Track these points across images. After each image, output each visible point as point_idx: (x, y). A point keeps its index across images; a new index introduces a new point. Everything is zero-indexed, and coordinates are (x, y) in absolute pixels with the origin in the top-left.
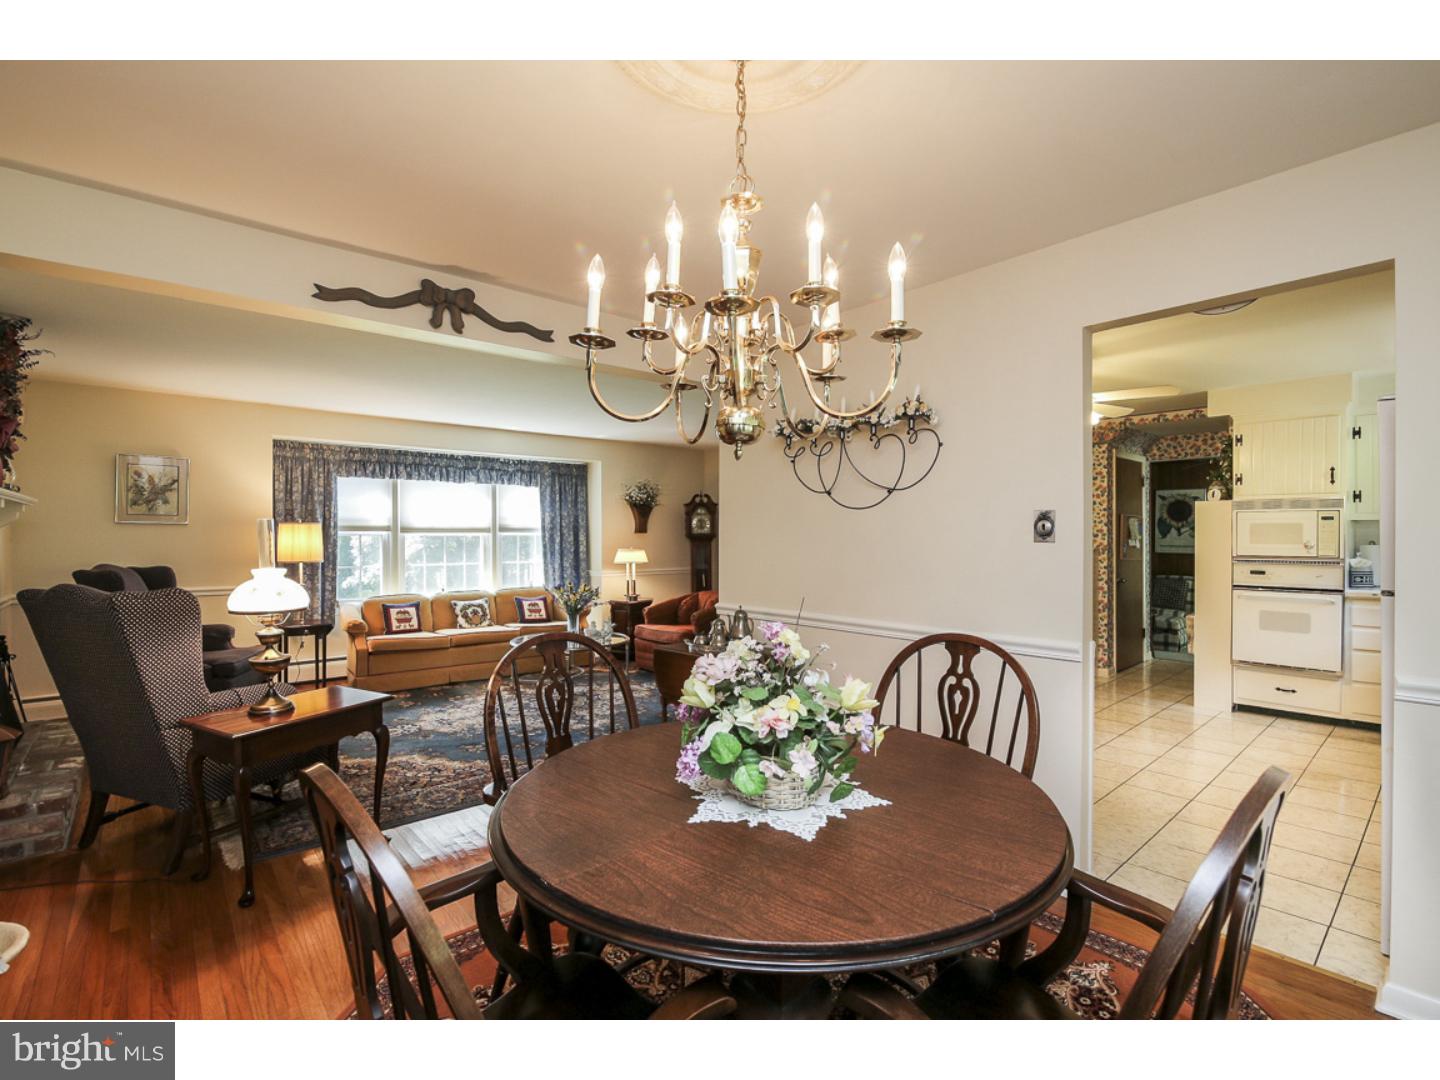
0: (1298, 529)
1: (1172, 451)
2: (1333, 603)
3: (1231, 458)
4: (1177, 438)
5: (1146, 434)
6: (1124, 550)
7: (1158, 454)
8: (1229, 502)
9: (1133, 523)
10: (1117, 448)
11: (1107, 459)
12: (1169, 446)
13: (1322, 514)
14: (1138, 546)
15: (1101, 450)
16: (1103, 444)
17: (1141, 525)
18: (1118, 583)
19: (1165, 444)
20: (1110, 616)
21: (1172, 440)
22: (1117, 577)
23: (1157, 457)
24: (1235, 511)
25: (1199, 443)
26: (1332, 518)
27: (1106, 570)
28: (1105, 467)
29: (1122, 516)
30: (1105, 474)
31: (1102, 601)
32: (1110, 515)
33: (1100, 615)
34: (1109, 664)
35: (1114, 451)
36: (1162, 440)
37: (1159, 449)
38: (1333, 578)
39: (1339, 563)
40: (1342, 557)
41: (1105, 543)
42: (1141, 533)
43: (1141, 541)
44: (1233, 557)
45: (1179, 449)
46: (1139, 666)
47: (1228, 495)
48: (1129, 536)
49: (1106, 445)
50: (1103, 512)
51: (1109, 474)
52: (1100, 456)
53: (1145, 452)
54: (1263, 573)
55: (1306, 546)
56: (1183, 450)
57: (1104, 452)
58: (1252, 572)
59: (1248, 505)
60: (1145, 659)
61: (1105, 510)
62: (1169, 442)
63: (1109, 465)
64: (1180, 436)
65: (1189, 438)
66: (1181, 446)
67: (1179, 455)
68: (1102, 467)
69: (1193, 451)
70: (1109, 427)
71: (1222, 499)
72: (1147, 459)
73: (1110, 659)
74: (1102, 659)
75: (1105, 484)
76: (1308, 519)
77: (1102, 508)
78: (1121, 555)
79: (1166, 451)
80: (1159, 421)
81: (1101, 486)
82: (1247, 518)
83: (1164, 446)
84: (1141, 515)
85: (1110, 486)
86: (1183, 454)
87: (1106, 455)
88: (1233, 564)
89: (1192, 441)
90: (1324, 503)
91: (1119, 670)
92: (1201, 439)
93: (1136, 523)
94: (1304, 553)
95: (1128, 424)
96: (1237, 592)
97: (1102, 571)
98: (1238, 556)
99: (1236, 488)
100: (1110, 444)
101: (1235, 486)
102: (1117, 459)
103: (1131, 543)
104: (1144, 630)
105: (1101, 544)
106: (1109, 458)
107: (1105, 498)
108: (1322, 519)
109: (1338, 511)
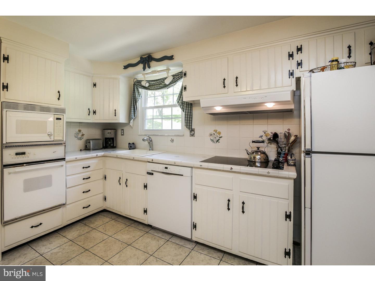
13: (56, 116)
24: (5, 110)
40: (65, 140)
54: (24, 153)
55: (49, 135)
58: (17, 154)
59: (14, 106)
90: (57, 110)
94: (48, 139)
96: (7, 170)
98: (8, 144)
108: (56, 119)
109: (63, 115)
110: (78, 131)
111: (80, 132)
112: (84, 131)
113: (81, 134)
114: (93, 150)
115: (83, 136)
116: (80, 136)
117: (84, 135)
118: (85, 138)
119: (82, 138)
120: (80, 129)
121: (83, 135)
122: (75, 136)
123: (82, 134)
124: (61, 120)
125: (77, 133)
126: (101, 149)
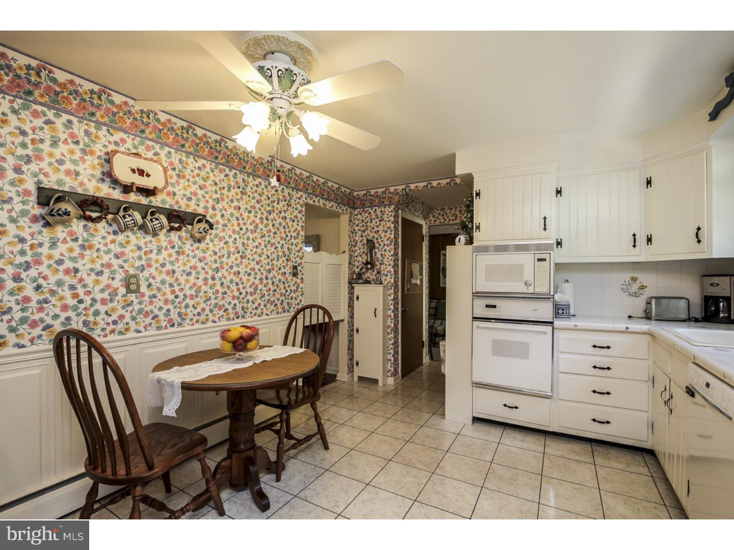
0: (520, 268)
1: (441, 217)
2: (545, 333)
3: (473, 211)
4: (444, 209)
5: (423, 203)
6: (407, 286)
7: (433, 219)
8: (471, 246)
9: (415, 267)
10: (403, 210)
11: (394, 217)
12: (439, 214)
13: (538, 256)
14: (419, 283)
15: (390, 210)
16: (391, 205)
17: (421, 269)
18: (403, 312)
19: (437, 213)
20: (396, 337)
21: (441, 210)
22: (402, 307)
23: (432, 222)
24: (475, 254)
25: (457, 213)
26: (545, 259)
27: (392, 302)
28: (392, 223)
29: (406, 261)
30: (392, 228)
31: (390, 326)
32: (396, 260)
33: (389, 337)
34: (395, 374)
35: (400, 211)
36: (435, 210)
37: (433, 216)
38: (545, 311)
39: (549, 298)
40: (552, 293)
41: (392, 281)
42: (421, 274)
43: (421, 280)
44: (473, 293)
45: (445, 216)
46: (418, 369)
47: (470, 241)
48: (411, 276)
49: (393, 206)
50: (390, 258)
51: (396, 228)
52: (390, 214)
53: (425, 218)
54: (494, 307)
55: (526, 284)
56: (447, 217)
57: (392, 211)
58: (487, 306)
59: (484, 249)
60: (424, 363)
61: (392, 255)
62: (439, 211)
63: (396, 222)
64: (445, 208)
65: (451, 209)
66: (447, 214)
67: (445, 220)
68: (390, 222)
69: (453, 218)
70: (395, 192)
71: (466, 244)
72: (427, 224)
73: (395, 369)
74: (390, 370)
75: (392, 236)
76: (527, 260)
77: (390, 254)
78: (406, 289)
79: (438, 218)
80: (427, 188)
81: (389, 238)
82: (485, 260)
83: (436, 215)
84: (422, 261)
85: (396, 238)
86: (448, 220)
87: (393, 214)
88: (473, 299)
89: (453, 211)
90: (539, 247)
91: (403, 376)
92: (458, 210)
93: (418, 267)
94: (524, 289)
95: (407, 190)
96: (476, 323)
97: (391, 302)
98: (477, 293)
99: (476, 234)
100: (396, 206)
101: (475, 234)
102: (403, 219)
103: (413, 281)
104: (423, 342)
105: (390, 282)
106: (396, 216)
107: (392, 246)
108: (538, 261)
109: (550, 253)
110: (629, 280)
111: (635, 280)
112: (645, 278)
113: (638, 286)
114: (656, 320)
115: (642, 289)
116: (635, 288)
117: (646, 287)
118: (648, 293)
119: (641, 294)
120: (635, 275)
121: (643, 287)
122: (622, 289)
123: (641, 284)
124: (546, 261)
125: (627, 283)
126: (684, 321)
